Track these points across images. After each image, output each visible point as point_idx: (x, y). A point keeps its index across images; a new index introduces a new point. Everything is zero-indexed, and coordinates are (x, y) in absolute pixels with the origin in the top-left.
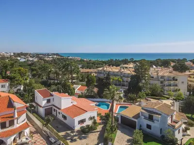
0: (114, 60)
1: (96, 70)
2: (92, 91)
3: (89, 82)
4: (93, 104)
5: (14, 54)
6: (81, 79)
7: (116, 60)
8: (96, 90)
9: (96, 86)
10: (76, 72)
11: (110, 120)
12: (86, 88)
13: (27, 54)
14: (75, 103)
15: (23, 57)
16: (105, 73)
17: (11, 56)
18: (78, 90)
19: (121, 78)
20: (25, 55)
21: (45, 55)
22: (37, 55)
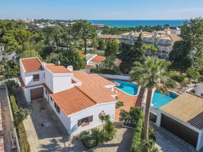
0: (144, 26)
1: (120, 37)
2: (111, 64)
3: (109, 51)
4: (111, 86)
5: (35, 20)
6: (98, 46)
7: (146, 26)
8: (117, 62)
9: (119, 57)
10: (90, 36)
11: (141, 121)
12: (105, 58)
13: (48, 20)
14: (79, 84)
15: (43, 23)
16: (132, 40)
17: (31, 22)
18: (91, 61)
19: (156, 46)
20: (46, 21)
21: (66, 21)
22: (58, 22)
